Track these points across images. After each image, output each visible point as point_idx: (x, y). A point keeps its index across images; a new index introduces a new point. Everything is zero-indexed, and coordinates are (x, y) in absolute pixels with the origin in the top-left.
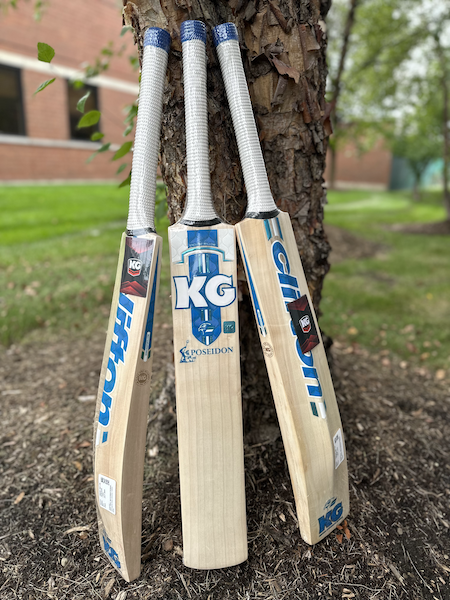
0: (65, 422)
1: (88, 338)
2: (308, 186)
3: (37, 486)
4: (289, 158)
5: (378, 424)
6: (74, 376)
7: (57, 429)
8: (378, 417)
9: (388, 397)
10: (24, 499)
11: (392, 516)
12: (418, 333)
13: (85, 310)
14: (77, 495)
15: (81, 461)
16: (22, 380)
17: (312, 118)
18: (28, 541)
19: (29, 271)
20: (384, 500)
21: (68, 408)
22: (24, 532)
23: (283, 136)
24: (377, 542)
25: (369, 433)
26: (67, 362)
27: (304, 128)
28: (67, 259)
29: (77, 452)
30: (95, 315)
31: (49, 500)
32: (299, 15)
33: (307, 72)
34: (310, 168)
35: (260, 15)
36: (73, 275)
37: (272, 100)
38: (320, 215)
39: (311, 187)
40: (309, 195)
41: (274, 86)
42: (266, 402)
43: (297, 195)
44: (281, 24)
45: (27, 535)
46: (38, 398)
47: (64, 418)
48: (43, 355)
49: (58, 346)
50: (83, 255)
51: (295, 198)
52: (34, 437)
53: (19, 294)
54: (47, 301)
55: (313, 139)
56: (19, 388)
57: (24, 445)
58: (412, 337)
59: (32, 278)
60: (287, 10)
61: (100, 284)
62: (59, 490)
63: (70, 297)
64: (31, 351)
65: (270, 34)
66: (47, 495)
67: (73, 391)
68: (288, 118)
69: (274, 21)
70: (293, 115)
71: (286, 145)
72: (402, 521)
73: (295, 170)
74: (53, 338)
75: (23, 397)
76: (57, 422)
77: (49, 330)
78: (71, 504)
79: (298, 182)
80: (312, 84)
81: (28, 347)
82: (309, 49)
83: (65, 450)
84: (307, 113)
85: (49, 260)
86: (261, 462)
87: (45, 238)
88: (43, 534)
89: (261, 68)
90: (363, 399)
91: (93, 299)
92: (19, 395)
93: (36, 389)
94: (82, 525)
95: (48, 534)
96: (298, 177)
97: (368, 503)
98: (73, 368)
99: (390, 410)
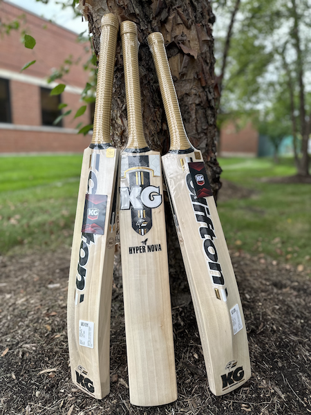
0: (38, 301)
1: (54, 251)
2: (205, 128)
3: (18, 343)
4: (192, 110)
5: (260, 295)
6: (44, 273)
7: (33, 306)
8: (260, 291)
9: (266, 280)
10: (8, 353)
11: (274, 354)
12: (283, 243)
13: (52, 233)
14: (47, 348)
15: (50, 324)
16: (8, 276)
17: (206, 83)
18: (11, 381)
19: (13, 208)
20: (267, 343)
21: (41, 293)
22: (8, 375)
23: (187, 95)
24: (264, 372)
25: (254, 301)
26: (40, 265)
27: (201, 90)
28: (39, 201)
29: (47, 319)
30: (59, 236)
31: (26, 352)
32: (196, 17)
33: (202, 54)
34: (206, 117)
35: (171, 17)
36: (43, 211)
37: (180, 71)
38: (214, 148)
39: (207, 129)
40: (206, 134)
41: (181, 62)
42: (182, 278)
43: (199, 134)
44: (185, 23)
45: (11, 377)
46: (19, 288)
47: (37, 299)
48: (22, 263)
49: (33, 257)
50: (50, 198)
51: (197, 136)
52: (16, 312)
53: (5, 223)
54: (25, 227)
55: (207, 97)
56: (5, 282)
57: (9, 318)
58: (279, 245)
59: (14, 213)
60: (188, 14)
61: (63, 216)
62: (34, 345)
63: (41, 225)
64: (14, 261)
65: (177, 29)
66: (25, 349)
67: (44, 282)
68: (190, 83)
69: (179, 21)
70: (194, 81)
71: (190, 100)
72: (281, 358)
73: (196, 118)
74: (29, 252)
75: (8, 288)
76: (32, 302)
77: (26, 246)
78: (43, 354)
79: (198, 125)
80: (206, 61)
81: (12, 257)
82: (203, 39)
83: (38, 318)
84: (203, 80)
85: (27, 201)
86: (179, 319)
87: (24, 188)
88: (22, 376)
89: (172, 51)
90: (248, 280)
91: (58, 225)
92: (5, 287)
93: (17, 283)
94: (51, 368)
95: (26, 375)
96: (199, 122)
97: (256, 346)
98: (43, 268)
99: (267, 287)
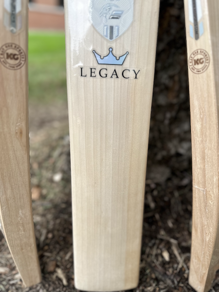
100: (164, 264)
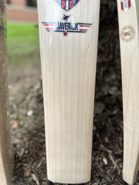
100: (104, 166)
